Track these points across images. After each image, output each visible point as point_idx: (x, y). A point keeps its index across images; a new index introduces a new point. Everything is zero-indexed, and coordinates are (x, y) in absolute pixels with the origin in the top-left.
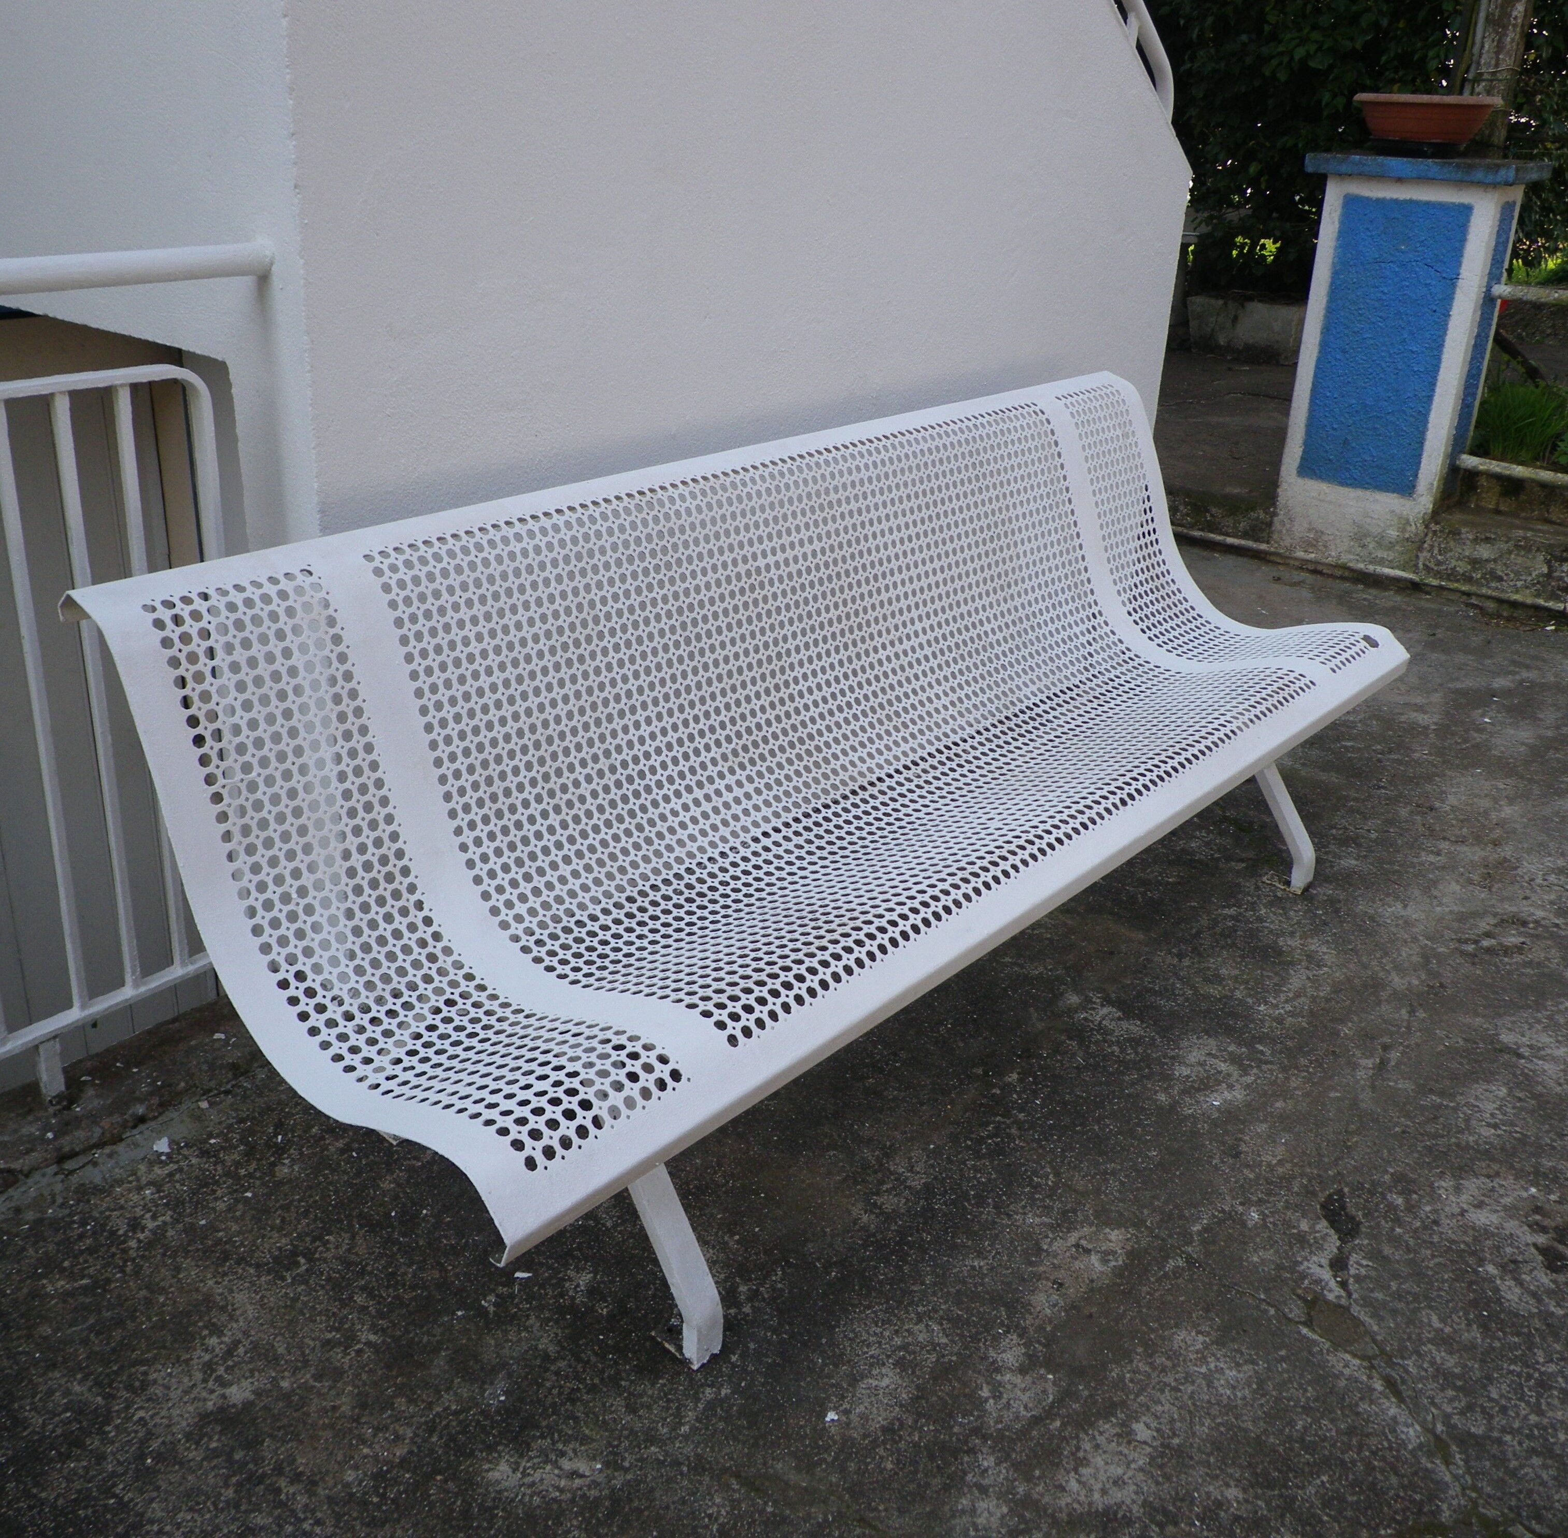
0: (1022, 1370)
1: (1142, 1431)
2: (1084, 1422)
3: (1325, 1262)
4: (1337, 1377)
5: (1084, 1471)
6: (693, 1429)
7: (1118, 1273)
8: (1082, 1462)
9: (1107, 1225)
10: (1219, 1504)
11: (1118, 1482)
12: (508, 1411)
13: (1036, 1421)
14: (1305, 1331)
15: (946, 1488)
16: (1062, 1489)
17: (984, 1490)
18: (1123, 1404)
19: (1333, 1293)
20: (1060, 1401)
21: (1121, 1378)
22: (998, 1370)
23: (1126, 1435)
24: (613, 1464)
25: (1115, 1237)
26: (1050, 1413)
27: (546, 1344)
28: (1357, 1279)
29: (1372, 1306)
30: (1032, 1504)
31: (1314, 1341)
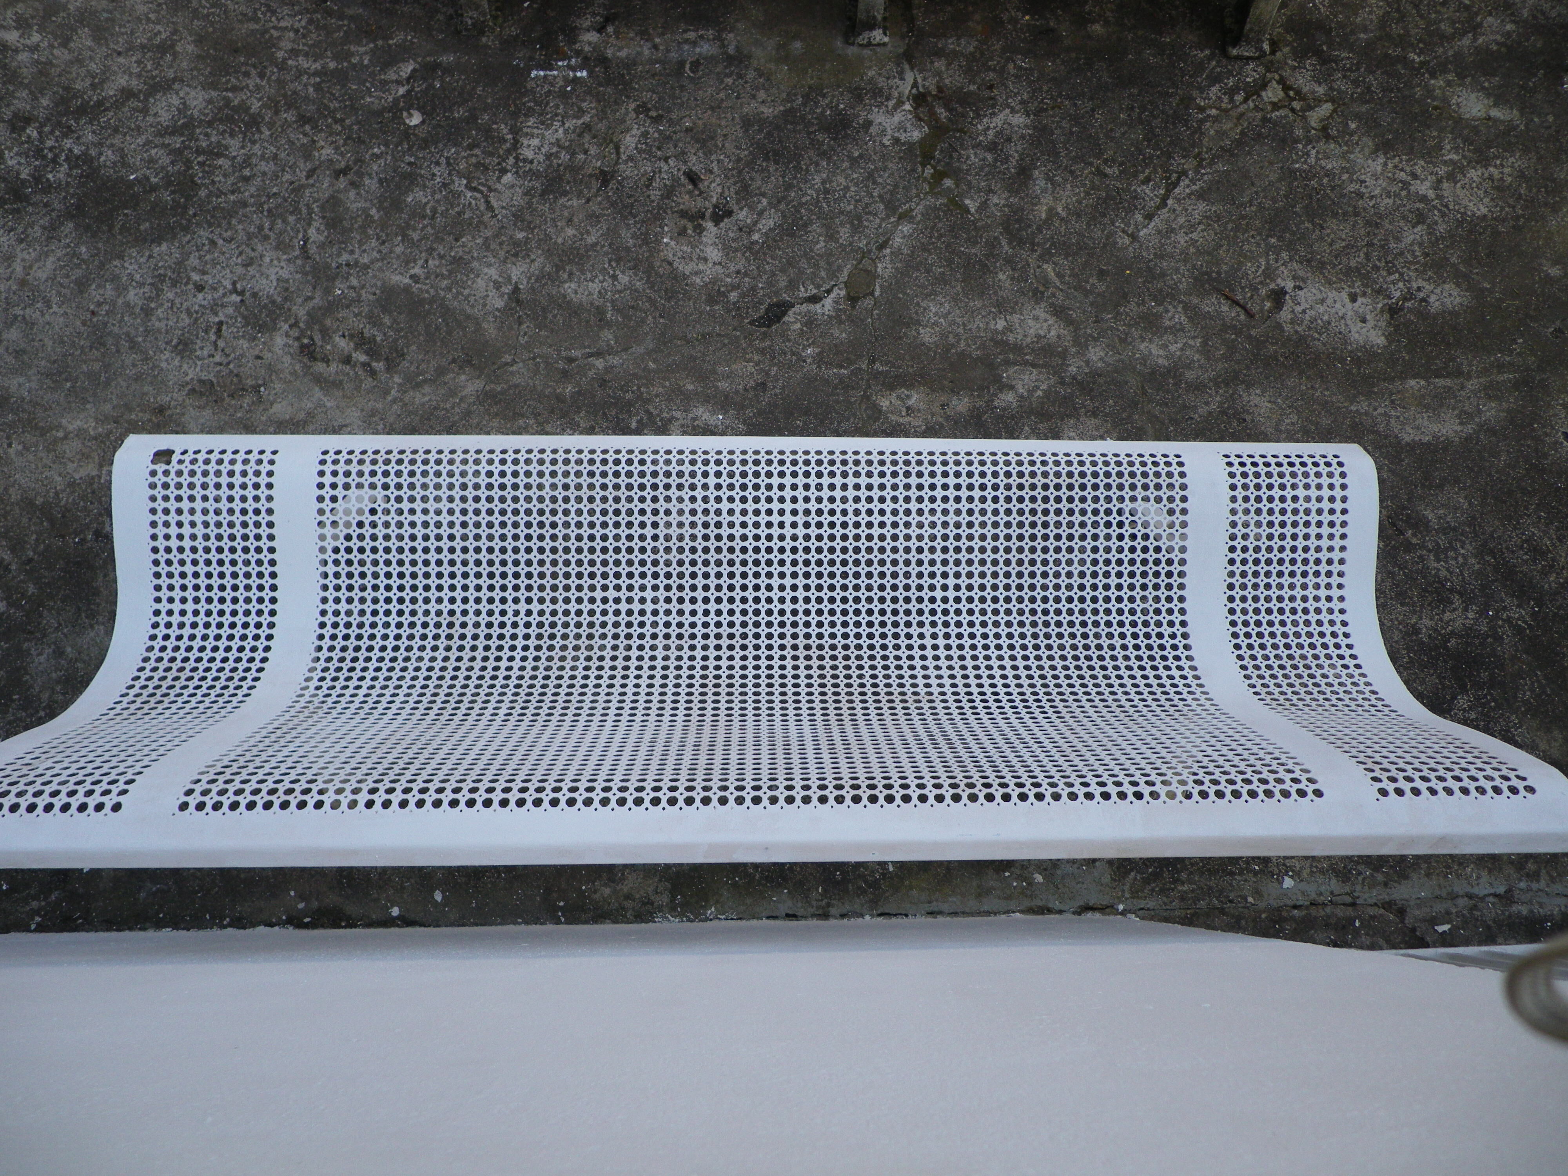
0: (1012, 388)
1: (1001, 324)
2: (1017, 348)
3: (818, 306)
4: (897, 269)
5: (1042, 333)
7: (910, 387)
8: (1038, 337)
9: (880, 411)
10: (1012, 279)
11: (1036, 318)
13: (1034, 366)
14: (877, 293)
15: (1100, 375)
16: (1059, 336)
17: (1087, 362)
18: (992, 340)
19: (839, 292)
20: (1015, 364)
21: (978, 349)
22: (1022, 397)
23: (1009, 329)
25: (884, 403)
26: (1026, 363)
28: (818, 287)
29: (833, 274)
30: (1076, 342)
31: (881, 286)
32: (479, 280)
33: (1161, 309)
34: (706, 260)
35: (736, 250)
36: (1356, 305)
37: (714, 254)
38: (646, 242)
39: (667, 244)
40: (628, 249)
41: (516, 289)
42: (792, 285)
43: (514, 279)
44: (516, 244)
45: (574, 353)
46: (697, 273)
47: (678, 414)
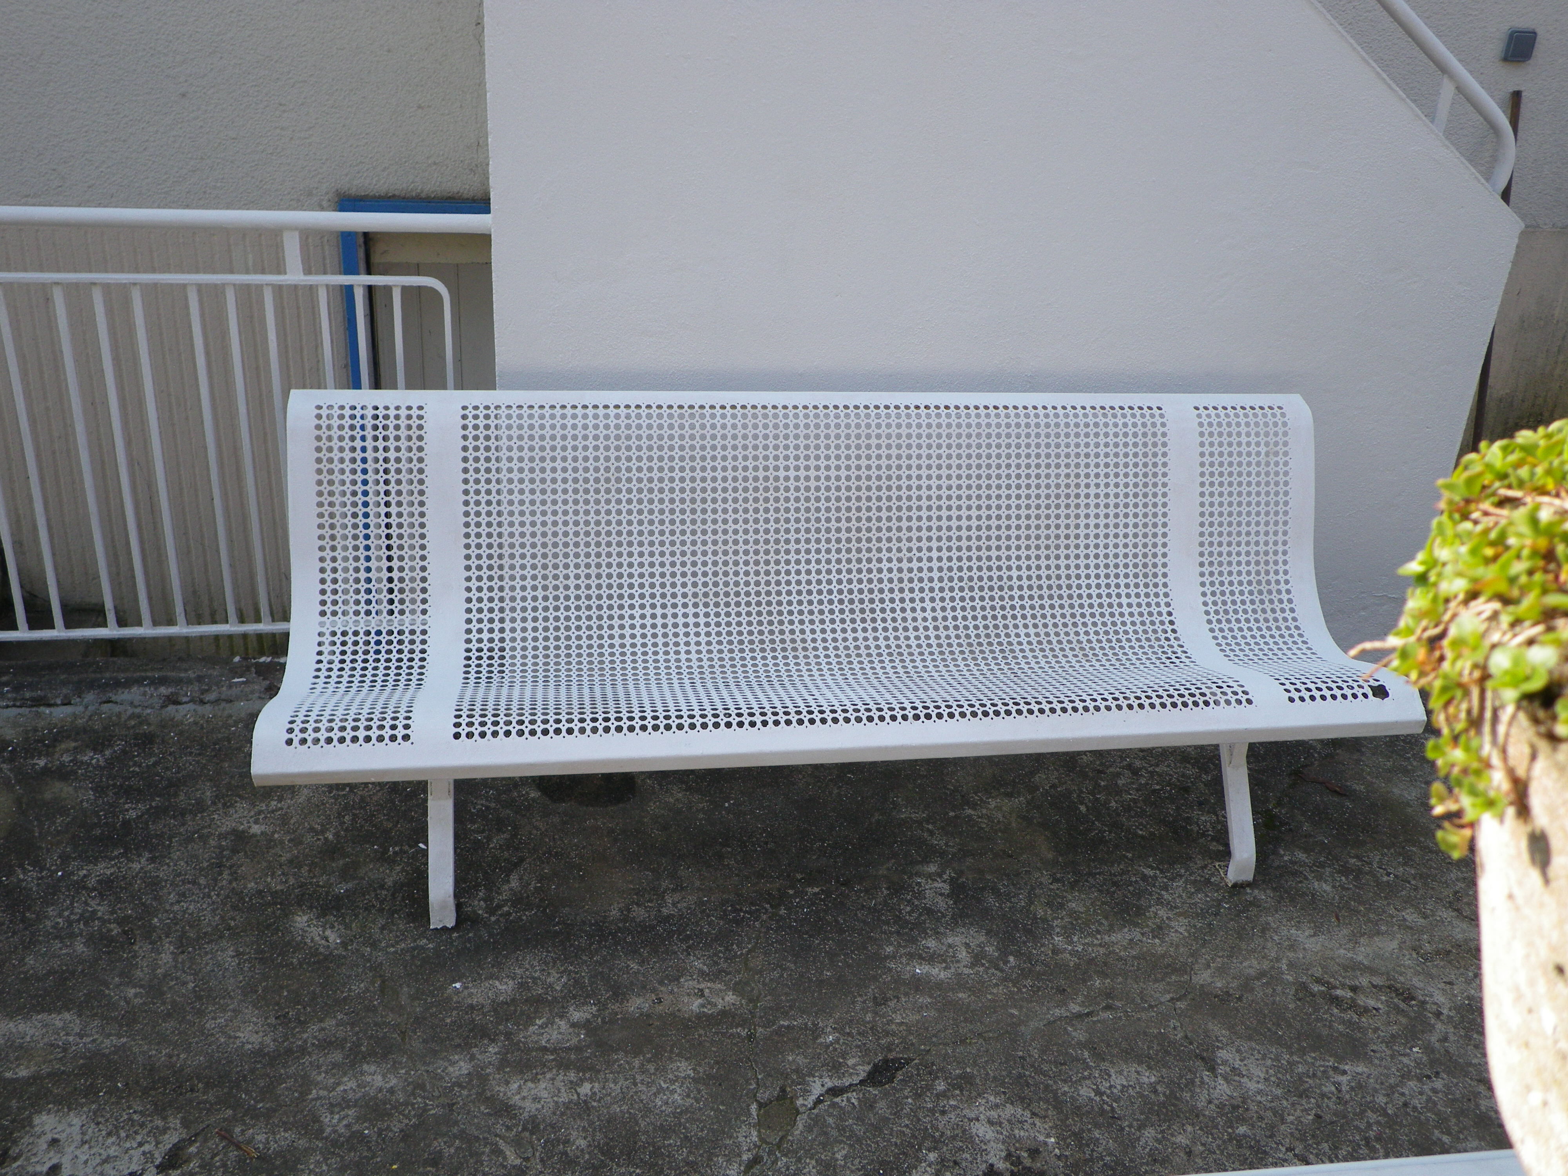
0: (573, 1025)
1: (585, 1089)
2: (563, 1065)
3: (829, 1084)
4: (731, 1137)
5: (530, 1084)
6: (396, 952)
7: (700, 1016)
8: (534, 1080)
9: (734, 990)
10: (567, 1142)
11: (537, 1099)
12: (338, 898)
13: (545, 1049)
14: (754, 1107)
15: (459, 1046)
16: (507, 1083)
17: (472, 1058)
18: (599, 1071)
19: (806, 1101)
20: (569, 1049)
21: (617, 1060)
22: (561, 1017)
23: (573, 1086)
24: (344, 944)
25: (731, 998)
26: (554, 1051)
27: (389, 882)
28: (834, 1105)
29: (816, 1122)
30: (484, 1079)
31: (750, 1114)
32: (1262, 1075)
33: (356, 1128)
34: (990, 1122)
35: (954, 1138)
36: (55, 1161)
37: (981, 1130)
38: (1078, 1136)
39: (1048, 1136)
40: (1097, 1126)
41: (1212, 1069)
42: (869, 1104)
43: (1220, 1080)
44: (1242, 1120)
45: (1108, 1015)
46: (997, 1106)
47: (967, 971)
